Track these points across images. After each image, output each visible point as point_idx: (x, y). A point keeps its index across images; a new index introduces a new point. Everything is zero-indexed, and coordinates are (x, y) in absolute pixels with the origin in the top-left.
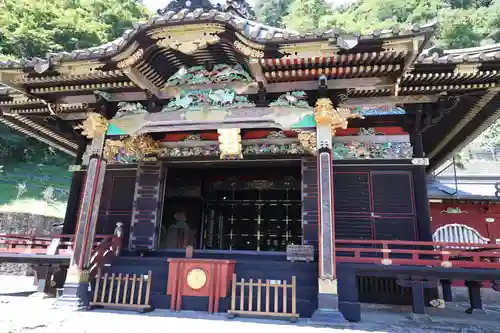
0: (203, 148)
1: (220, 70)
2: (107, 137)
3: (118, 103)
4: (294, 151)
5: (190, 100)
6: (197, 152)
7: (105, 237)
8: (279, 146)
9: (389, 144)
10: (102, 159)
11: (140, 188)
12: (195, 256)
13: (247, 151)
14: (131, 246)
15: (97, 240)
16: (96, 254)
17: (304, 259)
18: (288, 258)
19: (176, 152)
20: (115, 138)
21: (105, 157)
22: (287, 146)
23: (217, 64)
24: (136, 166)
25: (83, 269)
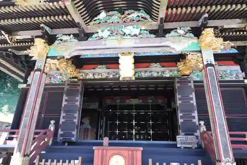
0: (108, 73)
1: (129, 14)
2: (47, 57)
3: (56, 35)
4: (168, 75)
5: (109, 33)
6: (104, 77)
7: (43, 131)
8: (158, 73)
9: (228, 71)
10: (44, 72)
11: (67, 98)
12: (110, 145)
13: (137, 75)
14: (60, 139)
15: (36, 133)
16: (35, 144)
17: (190, 146)
18: (178, 146)
19: (90, 76)
20: (53, 58)
21: (45, 71)
22: (163, 72)
23: (127, 10)
24: (64, 85)
25: (25, 156)
